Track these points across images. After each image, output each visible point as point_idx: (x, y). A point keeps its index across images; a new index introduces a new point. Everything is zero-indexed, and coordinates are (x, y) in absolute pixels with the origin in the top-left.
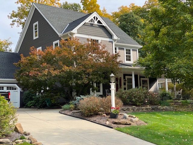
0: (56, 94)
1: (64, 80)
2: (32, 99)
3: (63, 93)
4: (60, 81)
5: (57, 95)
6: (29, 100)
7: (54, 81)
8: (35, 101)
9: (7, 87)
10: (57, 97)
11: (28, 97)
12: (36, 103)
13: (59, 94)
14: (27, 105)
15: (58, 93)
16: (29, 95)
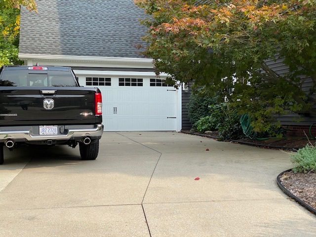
0: (270, 101)
1: (301, 45)
2: (207, 111)
3: (293, 97)
4: (285, 49)
5: (272, 105)
6: (202, 115)
7: (257, 52)
8: (214, 116)
9: (151, 80)
10: (274, 110)
11: (200, 106)
12: (216, 123)
13: (278, 101)
14: (196, 127)
15: (274, 96)
16: (202, 101)
